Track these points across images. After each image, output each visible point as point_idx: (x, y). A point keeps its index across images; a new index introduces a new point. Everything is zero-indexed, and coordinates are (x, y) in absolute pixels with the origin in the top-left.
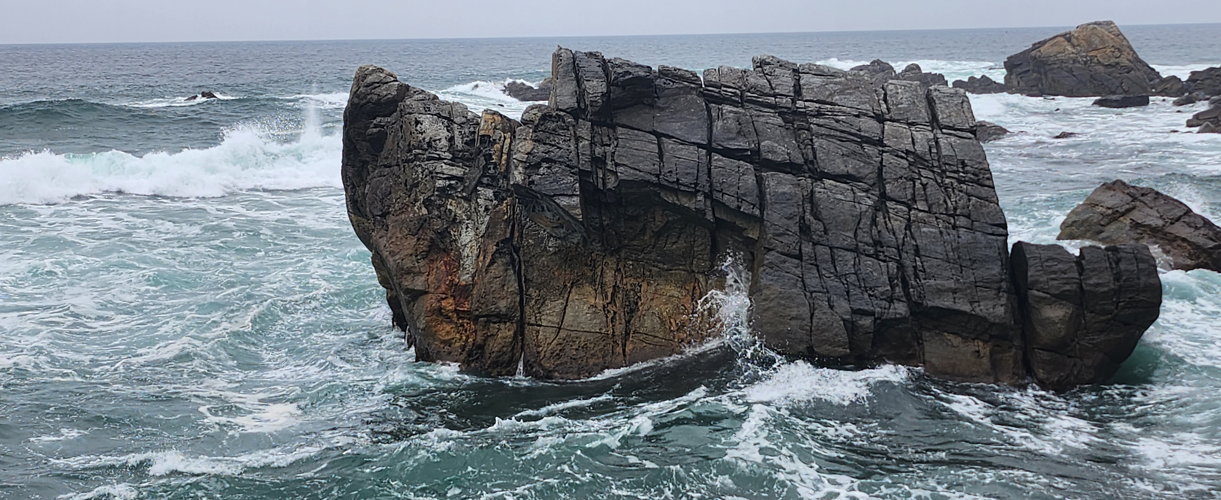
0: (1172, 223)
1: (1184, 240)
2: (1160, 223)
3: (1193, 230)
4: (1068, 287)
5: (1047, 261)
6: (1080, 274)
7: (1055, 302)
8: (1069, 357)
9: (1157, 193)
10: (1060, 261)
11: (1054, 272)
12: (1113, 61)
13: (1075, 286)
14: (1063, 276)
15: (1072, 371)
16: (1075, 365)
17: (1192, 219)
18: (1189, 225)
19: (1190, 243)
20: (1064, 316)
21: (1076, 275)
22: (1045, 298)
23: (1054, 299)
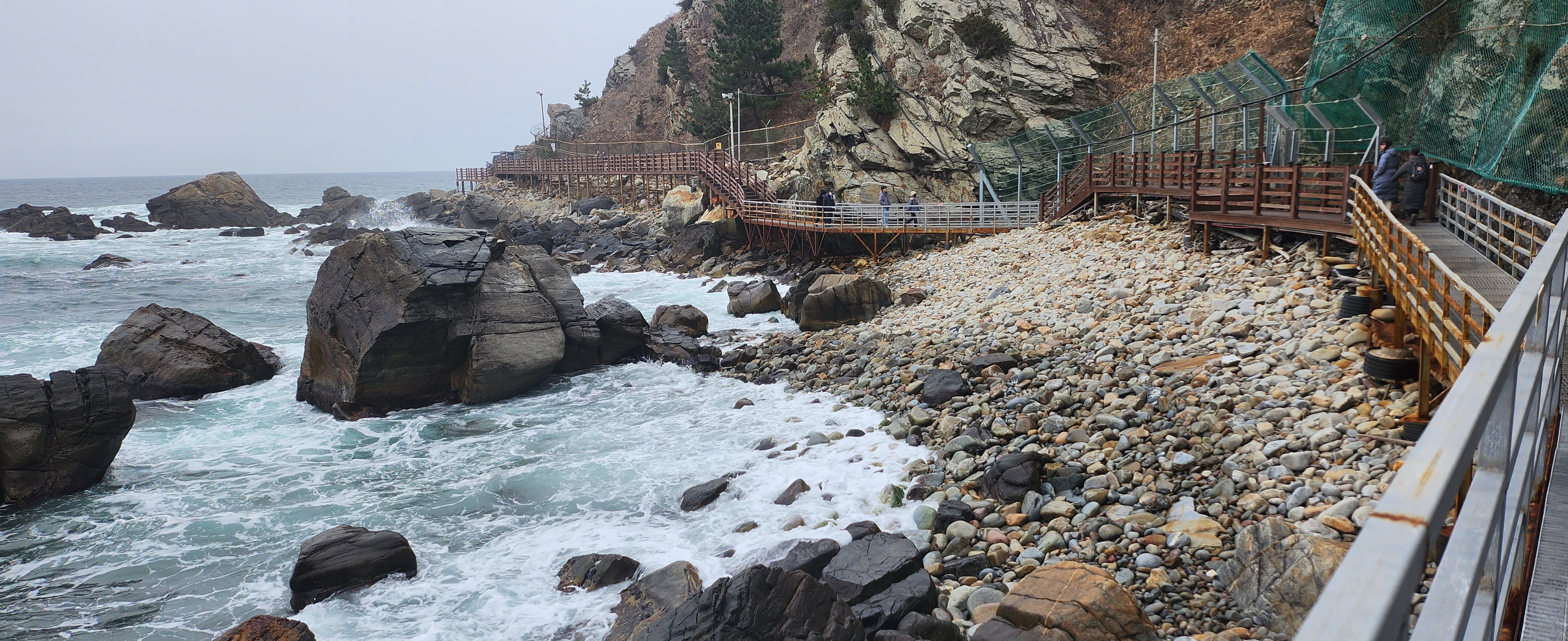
0: (195, 336)
1: (204, 348)
2: (185, 336)
3: (211, 340)
4: (36, 411)
5: (12, 390)
6: (49, 397)
7: (22, 425)
8: (42, 471)
9: (184, 312)
10: (26, 388)
11: (21, 399)
12: (237, 202)
13: (43, 409)
14: (30, 401)
15: (46, 483)
16: (49, 478)
17: (211, 331)
18: (208, 336)
19: (208, 351)
20: (33, 436)
21: (44, 399)
22: (12, 423)
23: (21, 423)
